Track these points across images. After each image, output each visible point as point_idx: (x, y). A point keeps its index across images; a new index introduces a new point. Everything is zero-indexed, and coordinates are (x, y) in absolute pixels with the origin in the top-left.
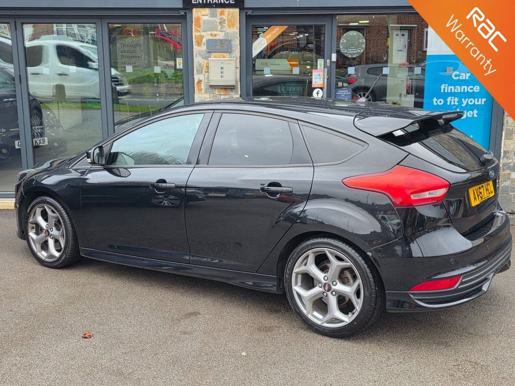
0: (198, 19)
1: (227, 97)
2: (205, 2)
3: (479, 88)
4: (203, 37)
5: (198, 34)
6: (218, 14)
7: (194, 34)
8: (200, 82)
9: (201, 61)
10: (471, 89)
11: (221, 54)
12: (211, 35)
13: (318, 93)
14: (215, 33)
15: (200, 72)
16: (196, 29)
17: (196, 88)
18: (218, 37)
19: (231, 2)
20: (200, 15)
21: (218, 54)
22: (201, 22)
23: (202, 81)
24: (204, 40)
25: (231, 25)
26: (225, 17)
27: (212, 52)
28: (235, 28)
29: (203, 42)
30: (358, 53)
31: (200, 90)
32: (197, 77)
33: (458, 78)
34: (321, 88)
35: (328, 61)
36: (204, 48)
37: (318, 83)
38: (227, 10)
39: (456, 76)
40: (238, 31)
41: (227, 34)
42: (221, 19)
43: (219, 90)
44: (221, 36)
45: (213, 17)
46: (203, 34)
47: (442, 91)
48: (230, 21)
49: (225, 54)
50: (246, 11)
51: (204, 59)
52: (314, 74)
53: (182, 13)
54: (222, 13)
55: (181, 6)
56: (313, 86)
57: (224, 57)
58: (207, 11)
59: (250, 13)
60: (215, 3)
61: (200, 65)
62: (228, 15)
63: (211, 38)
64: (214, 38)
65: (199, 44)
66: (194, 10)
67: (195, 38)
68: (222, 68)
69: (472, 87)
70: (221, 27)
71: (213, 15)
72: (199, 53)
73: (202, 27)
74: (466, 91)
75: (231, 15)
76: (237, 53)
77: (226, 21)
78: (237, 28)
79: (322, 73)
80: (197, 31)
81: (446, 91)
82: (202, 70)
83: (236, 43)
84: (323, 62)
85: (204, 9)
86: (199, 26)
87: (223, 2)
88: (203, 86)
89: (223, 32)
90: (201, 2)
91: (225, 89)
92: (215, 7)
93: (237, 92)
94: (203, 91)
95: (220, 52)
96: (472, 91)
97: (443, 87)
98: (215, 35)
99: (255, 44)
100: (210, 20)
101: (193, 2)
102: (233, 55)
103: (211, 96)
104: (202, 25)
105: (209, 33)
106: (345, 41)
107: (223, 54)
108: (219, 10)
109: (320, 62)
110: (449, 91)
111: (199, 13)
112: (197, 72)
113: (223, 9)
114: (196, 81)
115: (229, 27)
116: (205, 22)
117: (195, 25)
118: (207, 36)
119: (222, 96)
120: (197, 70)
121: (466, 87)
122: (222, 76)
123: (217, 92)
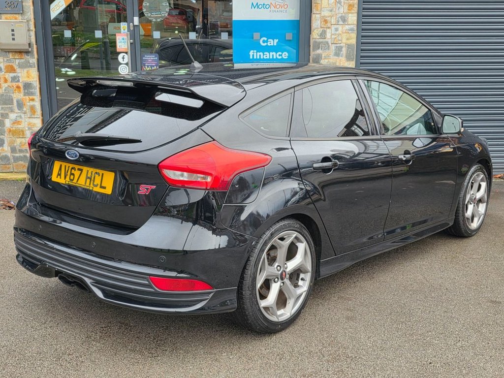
1: (22, 61)
3: (287, 55)
10: (279, 55)
11: (12, 15)
13: (123, 58)
21: (9, 15)
27: (3, 14)
30: (162, 17)
33: (266, 44)
34: (126, 53)
35: (131, 24)
37: (123, 47)
39: (264, 42)
43: (13, 53)
47: (251, 57)
49: (17, 16)
52: (117, 37)
56: (118, 51)
57: (16, 19)
68: (13, 30)
69: (281, 53)
74: (275, 57)
76: (30, 14)
79: (125, 37)
81: (255, 57)
83: (29, 4)
84: (126, 26)
91: (20, 52)
93: (34, 55)
95: (11, 14)
96: (281, 57)
97: (251, 53)
99: (52, 6)
102: (26, 17)
103: (6, 60)
106: (148, 4)
107: (15, 15)
109: (123, 26)
110: (258, 57)
119: (17, 60)
121: (274, 53)
122: (13, 39)
123: (11, 56)
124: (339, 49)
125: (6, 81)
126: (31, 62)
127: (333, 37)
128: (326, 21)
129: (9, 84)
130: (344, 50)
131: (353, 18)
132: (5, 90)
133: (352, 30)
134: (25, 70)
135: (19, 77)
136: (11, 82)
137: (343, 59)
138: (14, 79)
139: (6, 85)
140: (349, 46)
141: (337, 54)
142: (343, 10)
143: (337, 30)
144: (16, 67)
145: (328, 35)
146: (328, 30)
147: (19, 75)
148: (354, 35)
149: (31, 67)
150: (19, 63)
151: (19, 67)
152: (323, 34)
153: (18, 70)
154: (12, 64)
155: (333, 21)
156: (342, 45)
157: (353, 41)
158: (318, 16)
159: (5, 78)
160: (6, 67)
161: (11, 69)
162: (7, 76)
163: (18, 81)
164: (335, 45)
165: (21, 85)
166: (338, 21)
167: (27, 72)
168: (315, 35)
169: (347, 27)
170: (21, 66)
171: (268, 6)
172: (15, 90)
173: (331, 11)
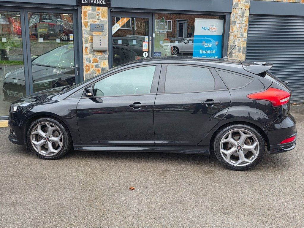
0: (85, 12)
1: (101, 56)
2: (89, 3)
3: (215, 52)
4: (88, 22)
5: (85, 20)
6: (96, 10)
7: (83, 20)
8: (86, 48)
9: (87, 36)
10: (212, 52)
11: (98, 32)
12: (93, 21)
13: (145, 54)
14: (95, 20)
15: (86, 42)
16: (84, 18)
17: (84, 51)
18: (96, 23)
19: (104, 3)
20: (86, 10)
21: (96, 32)
22: (87, 14)
23: (87, 47)
24: (89, 24)
25: (103, 16)
26: (100, 12)
27: (93, 31)
28: (106, 18)
29: (88, 25)
30: (164, 34)
31: (87, 52)
32: (84, 45)
33: (206, 47)
34: (147, 52)
35: (151, 37)
36: (88, 29)
37: (146, 49)
38: (101, 8)
39: (206, 45)
40: (107, 20)
41: (101, 21)
42: (98, 12)
43: (97, 52)
44: (98, 22)
45: (93, 11)
46: (88, 20)
47: (200, 53)
48: (103, 14)
49: (100, 32)
50: (111, 9)
51: (89, 35)
52: (143, 44)
53: (76, 8)
54: (98, 9)
55: (76, 4)
56: (143, 51)
57: (100, 34)
58: (90, 8)
59: (113, 10)
60: (95, 3)
61: (86, 38)
62: (102, 11)
63: (93, 23)
64: (94, 23)
65: (86, 26)
66: (83, 7)
67: (84, 23)
68: (100, 40)
69: (212, 51)
70: (98, 17)
71: (94, 10)
72: (86, 31)
73: (87, 17)
74: (210, 53)
75: (103, 11)
76: (107, 32)
77: (101, 14)
78: (107, 18)
79: (147, 44)
80: (85, 19)
81: (202, 53)
82: (88, 41)
83: (106, 26)
84: (148, 38)
85: (89, 6)
86: (86, 16)
87: (99, 3)
88: (88, 50)
89: (99, 20)
90: (87, 2)
91: (101, 52)
92: (95, 6)
93: (107, 53)
94: (88, 53)
96: (212, 53)
97: (200, 51)
98: (95, 22)
99: (113, 27)
100: (92, 13)
101: (83, 2)
102: (105, 33)
103: (93, 56)
104: (87, 15)
105: (91, 20)
106: (158, 27)
107: (99, 32)
108: (97, 8)
110: (203, 53)
111: (86, 9)
112: (85, 42)
113: (99, 7)
114: (84, 48)
115: (103, 17)
116: (89, 14)
117: (84, 15)
118: (90, 22)
119: (99, 56)
120: (85, 41)
121: (210, 51)
122: (100, 45)
123: (96, 54)
124: (240, 49)
125: (92, 67)
126: (106, 57)
127: (238, 43)
128: (235, 36)
129: (94, 68)
130: (242, 49)
131: (245, 35)
132: (92, 72)
133: (245, 40)
134: (103, 61)
135: (99, 65)
136: (95, 67)
137: (241, 53)
138: (97, 66)
139: (92, 69)
140: (244, 48)
141: (239, 51)
142: (242, 31)
143: (239, 40)
144: (98, 60)
145: (236, 43)
146: (236, 40)
147: (99, 64)
148: (246, 43)
149: (105, 59)
150: (100, 58)
151: (100, 60)
152: (234, 42)
153: (99, 61)
154: (97, 58)
155: (238, 36)
156: (241, 47)
157: (245, 46)
158: (232, 33)
159: (92, 65)
160: (93, 60)
161: (96, 61)
162: (93, 65)
163: (99, 67)
164: (238, 47)
165: (100, 69)
166: (240, 36)
167: (104, 62)
168: (231, 43)
169: (243, 39)
170: (101, 59)
171: (208, 29)
172: (97, 72)
173: (238, 31)
